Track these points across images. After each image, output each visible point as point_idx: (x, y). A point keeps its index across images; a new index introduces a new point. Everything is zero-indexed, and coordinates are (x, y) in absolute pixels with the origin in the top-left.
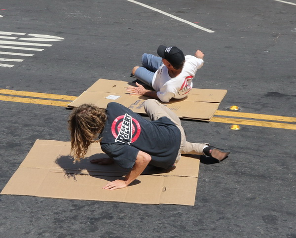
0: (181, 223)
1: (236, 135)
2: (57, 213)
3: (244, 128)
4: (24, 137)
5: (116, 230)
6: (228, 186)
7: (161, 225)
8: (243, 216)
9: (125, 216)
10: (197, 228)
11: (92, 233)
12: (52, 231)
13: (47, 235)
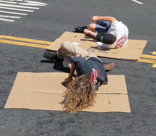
1: (155, 70)
2: (39, 118)
4: (20, 67)
5: (76, 131)
6: (149, 104)
12: (35, 130)
13: (32, 132)
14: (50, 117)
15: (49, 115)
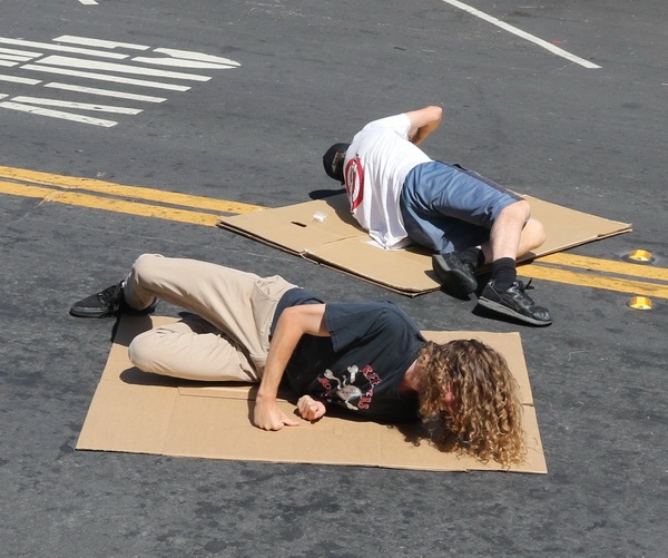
0: (501, 531)
1: (641, 321)
2: (205, 489)
3: (661, 307)
5: (344, 540)
6: (617, 446)
7: (454, 534)
8: (651, 522)
9: (367, 505)
10: (538, 545)
11: (286, 544)
12: (191, 533)
13: (179, 541)
14: (246, 487)
15: (241, 479)
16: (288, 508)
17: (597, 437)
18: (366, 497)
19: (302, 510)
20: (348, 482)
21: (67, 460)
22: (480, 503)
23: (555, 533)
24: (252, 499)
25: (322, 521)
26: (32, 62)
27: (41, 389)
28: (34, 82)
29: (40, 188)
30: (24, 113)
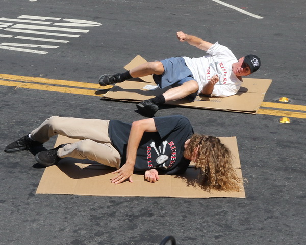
1: (286, 128)
2: (93, 210)
3: (294, 121)
5: (156, 229)
6: (276, 183)
7: (205, 224)
8: (293, 215)
9: (166, 213)
10: (243, 227)
11: (131, 231)
13: (83, 232)
14: (112, 208)
15: (109, 204)
16: (130, 216)
17: (267, 179)
18: (165, 210)
19: (137, 217)
20: (157, 204)
21: (32, 200)
22: (216, 210)
23: (250, 222)
24: (115, 213)
25: (146, 221)
26: (9, 27)
27: (19, 169)
28: (10, 36)
29: (15, 82)
30: (7, 50)
